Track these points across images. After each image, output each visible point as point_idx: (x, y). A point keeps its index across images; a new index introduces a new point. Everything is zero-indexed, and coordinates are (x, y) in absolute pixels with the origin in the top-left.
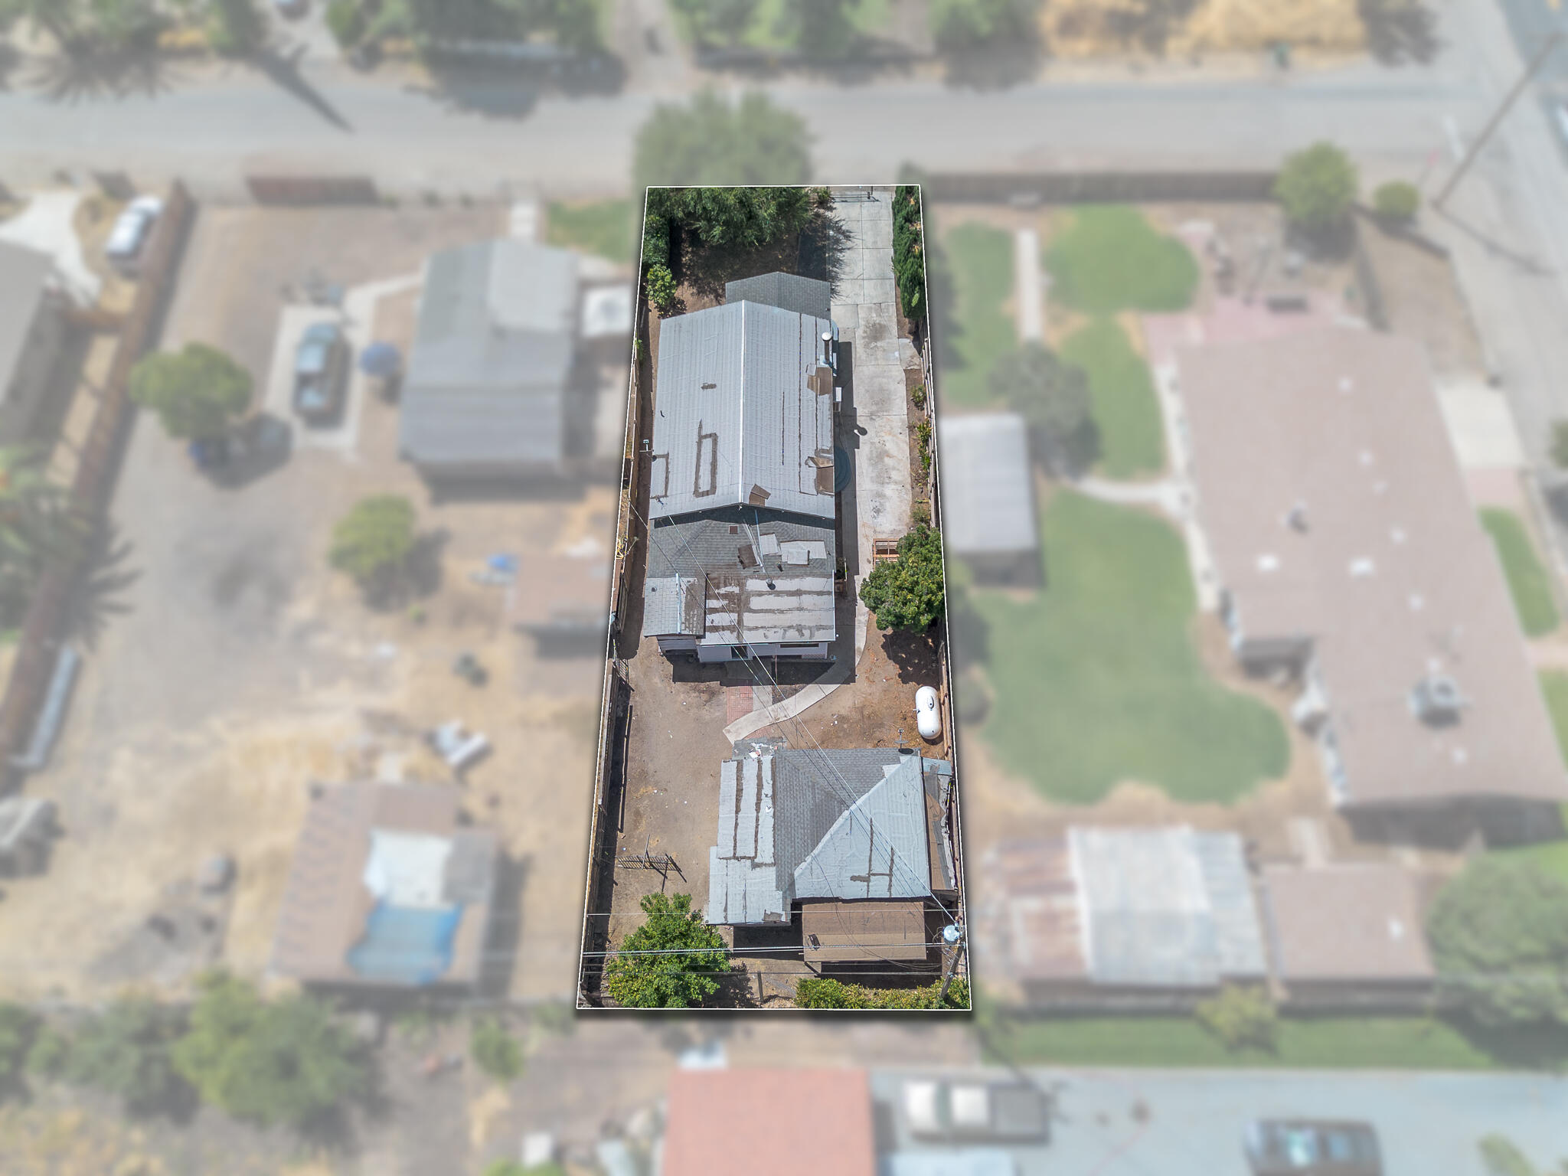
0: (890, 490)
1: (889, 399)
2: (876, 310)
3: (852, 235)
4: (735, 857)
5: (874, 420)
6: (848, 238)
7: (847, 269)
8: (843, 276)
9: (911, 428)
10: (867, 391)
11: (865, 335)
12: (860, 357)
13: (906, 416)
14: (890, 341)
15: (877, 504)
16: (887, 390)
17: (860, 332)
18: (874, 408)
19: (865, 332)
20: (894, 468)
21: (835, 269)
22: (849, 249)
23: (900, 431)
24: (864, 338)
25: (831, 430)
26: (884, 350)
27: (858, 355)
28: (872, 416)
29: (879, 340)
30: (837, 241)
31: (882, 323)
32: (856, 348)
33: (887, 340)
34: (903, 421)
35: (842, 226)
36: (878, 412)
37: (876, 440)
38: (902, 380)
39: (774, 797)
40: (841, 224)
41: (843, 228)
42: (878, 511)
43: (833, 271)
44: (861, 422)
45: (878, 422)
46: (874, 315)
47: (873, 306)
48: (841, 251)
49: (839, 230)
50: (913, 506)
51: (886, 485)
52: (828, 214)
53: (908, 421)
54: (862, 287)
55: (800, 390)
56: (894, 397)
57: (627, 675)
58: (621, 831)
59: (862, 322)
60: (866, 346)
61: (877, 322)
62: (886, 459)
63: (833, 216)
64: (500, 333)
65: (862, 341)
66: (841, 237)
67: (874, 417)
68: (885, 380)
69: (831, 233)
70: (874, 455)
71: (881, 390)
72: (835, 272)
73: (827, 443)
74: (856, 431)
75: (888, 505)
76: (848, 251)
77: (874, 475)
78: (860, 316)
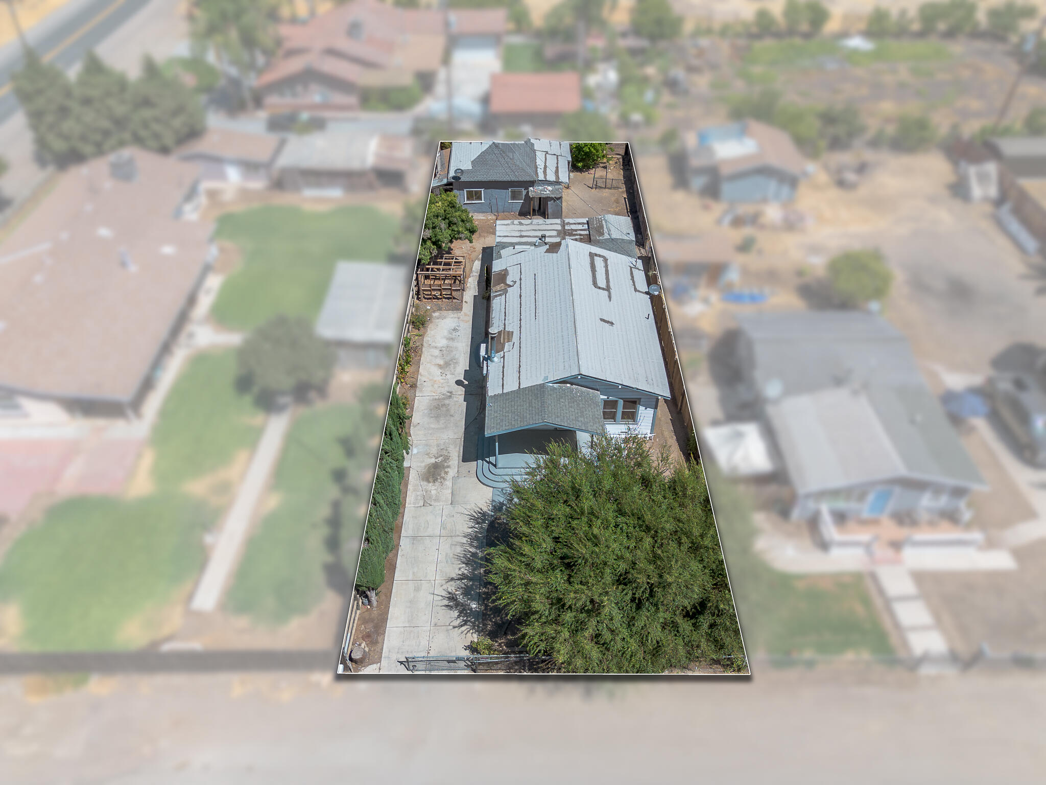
0: (443, 342)
1: (431, 410)
2: (430, 498)
3: (446, 602)
4: (557, 156)
5: (448, 392)
6: (452, 598)
7: (459, 550)
8: (464, 540)
9: (414, 386)
10: (452, 416)
11: (446, 470)
12: (456, 447)
13: (417, 395)
14: (419, 464)
15: (454, 334)
16: (432, 417)
17: (452, 472)
18: (447, 402)
19: (446, 473)
20: (436, 357)
21: (473, 550)
22: (452, 579)
23: (425, 383)
24: (448, 467)
25: (493, 310)
26: (428, 454)
27: (457, 449)
28: (450, 395)
29: (433, 464)
30: (467, 592)
31: (425, 483)
32: (459, 457)
33: (423, 464)
34: (421, 391)
35: (459, 617)
36: (444, 399)
37: (449, 376)
38: (415, 426)
39: (537, 168)
40: (459, 621)
41: (456, 613)
42: (455, 330)
43: (476, 547)
44: (461, 391)
45: (445, 390)
46: (433, 492)
47: (432, 503)
48: (463, 577)
49: (463, 610)
50: (425, 333)
51: (445, 345)
52: (475, 638)
53: (415, 392)
54: (443, 526)
55: (520, 327)
56: (426, 411)
57: (640, 250)
58: (625, 198)
59: (449, 483)
60: (447, 458)
61: (430, 484)
62: (442, 362)
63: (469, 635)
64: (839, 381)
65: (450, 463)
66: (461, 599)
67: (449, 394)
68: (433, 426)
69: (474, 606)
70: (453, 365)
71: (437, 417)
72: (474, 546)
73: (497, 303)
74: (466, 383)
75: (446, 333)
76: (454, 576)
77: (454, 353)
78: (450, 491)
